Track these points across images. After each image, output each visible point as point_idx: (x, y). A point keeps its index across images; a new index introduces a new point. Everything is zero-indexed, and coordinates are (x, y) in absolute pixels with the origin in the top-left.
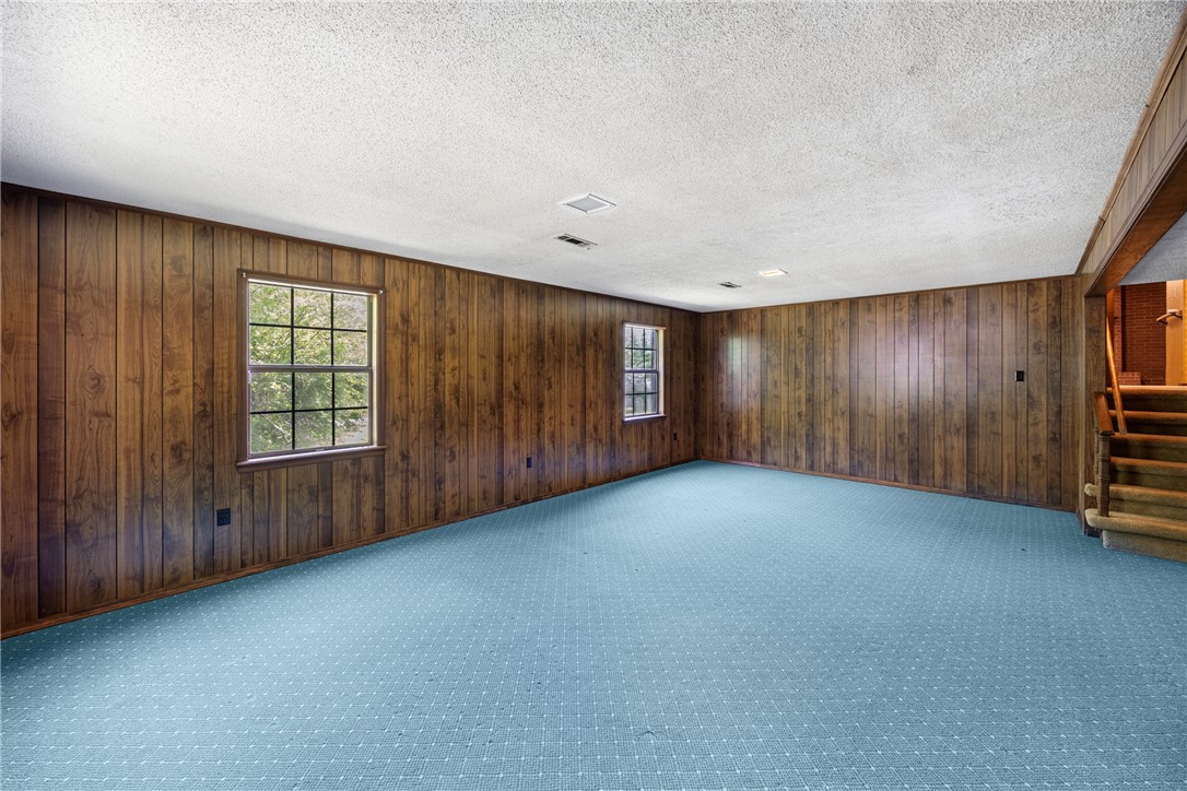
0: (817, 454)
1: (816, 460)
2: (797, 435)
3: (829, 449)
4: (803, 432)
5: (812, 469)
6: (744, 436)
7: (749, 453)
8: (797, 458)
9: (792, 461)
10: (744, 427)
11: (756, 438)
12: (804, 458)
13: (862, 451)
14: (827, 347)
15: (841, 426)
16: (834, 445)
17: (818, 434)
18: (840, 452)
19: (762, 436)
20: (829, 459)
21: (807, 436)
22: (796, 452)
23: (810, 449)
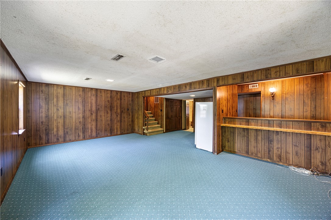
0: (86, 133)
1: (86, 135)
2: (79, 129)
3: (90, 131)
4: (81, 127)
5: (84, 138)
6: (55, 133)
7: (58, 139)
8: (79, 136)
9: (77, 138)
10: (55, 130)
11: (61, 133)
12: (82, 135)
13: (99, 130)
14: (89, 101)
15: (93, 124)
16: (91, 130)
17: (86, 128)
18: (93, 131)
19: (64, 131)
20: (90, 134)
21: (83, 128)
22: (78, 134)
23: (84, 132)
